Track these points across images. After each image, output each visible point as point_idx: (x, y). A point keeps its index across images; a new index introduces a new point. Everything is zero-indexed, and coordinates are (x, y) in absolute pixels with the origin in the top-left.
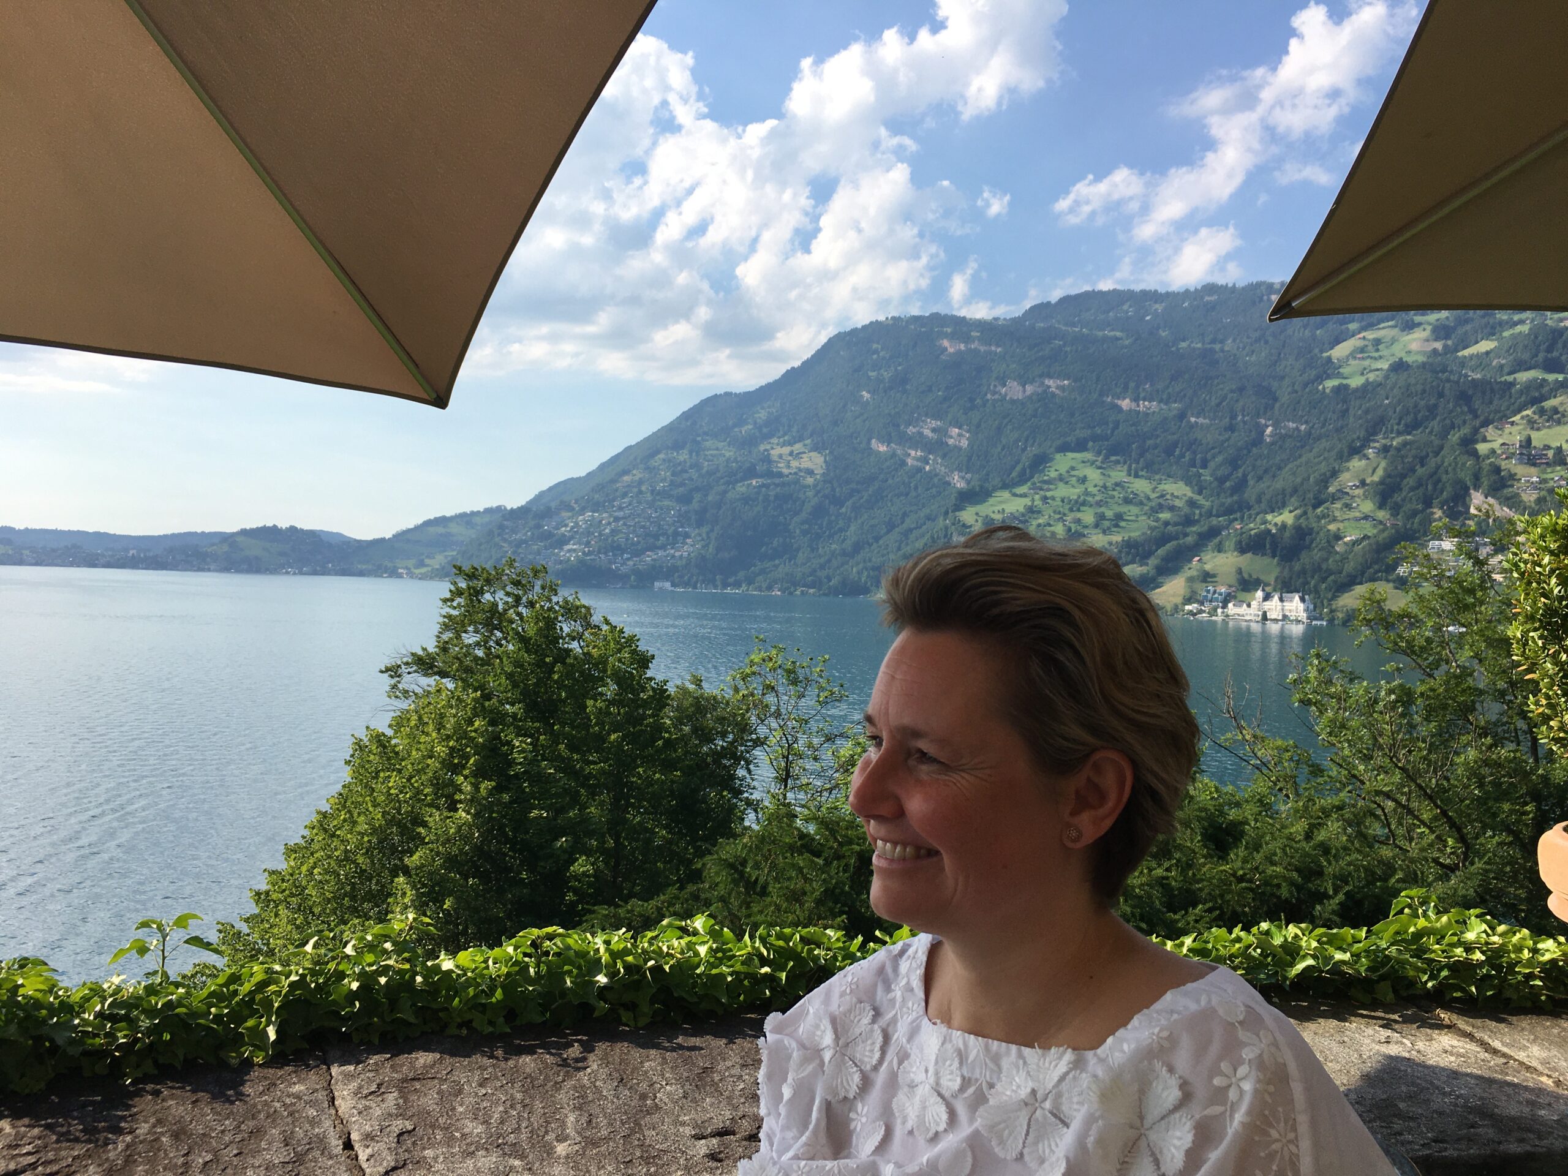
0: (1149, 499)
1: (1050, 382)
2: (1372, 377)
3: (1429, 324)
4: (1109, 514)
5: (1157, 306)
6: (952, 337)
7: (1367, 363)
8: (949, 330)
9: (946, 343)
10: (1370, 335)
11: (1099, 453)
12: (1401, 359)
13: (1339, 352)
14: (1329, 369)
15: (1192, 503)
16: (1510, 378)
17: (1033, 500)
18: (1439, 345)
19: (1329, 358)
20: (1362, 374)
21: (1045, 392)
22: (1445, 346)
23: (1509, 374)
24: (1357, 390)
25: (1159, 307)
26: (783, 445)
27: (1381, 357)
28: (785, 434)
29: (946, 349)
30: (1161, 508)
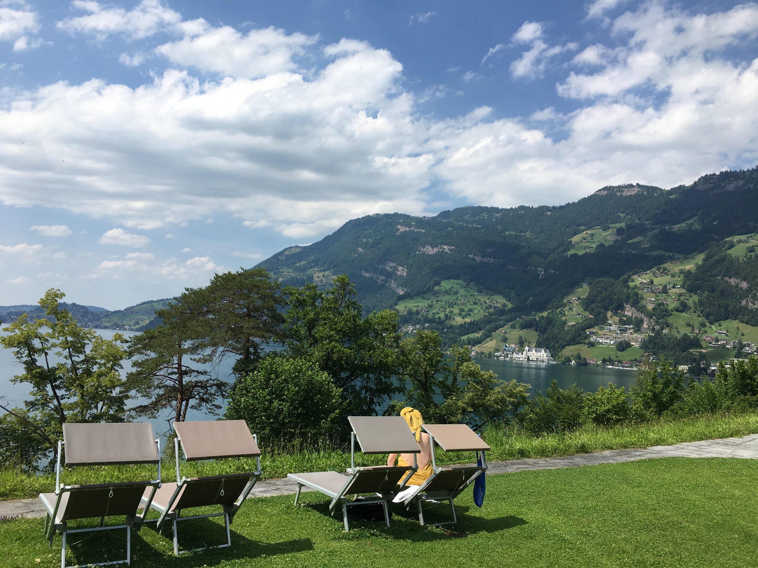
0: (486, 303)
1: (446, 247)
2: (588, 251)
3: (616, 228)
4: (466, 309)
5: (498, 215)
6: (402, 224)
7: (587, 244)
8: (401, 221)
9: (399, 227)
10: (589, 232)
11: (465, 281)
12: (602, 243)
13: (575, 239)
14: (570, 246)
15: (505, 305)
16: (647, 254)
17: (432, 301)
18: (619, 238)
19: (571, 242)
20: (585, 249)
21: (443, 251)
22: (622, 238)
23: (648, 252)
24: (582, 256)
25: (499, 215)
26: (321, 271)
27: (593, 242)
28: (322, 266)
29: (399, 230)
30: (490, 307)
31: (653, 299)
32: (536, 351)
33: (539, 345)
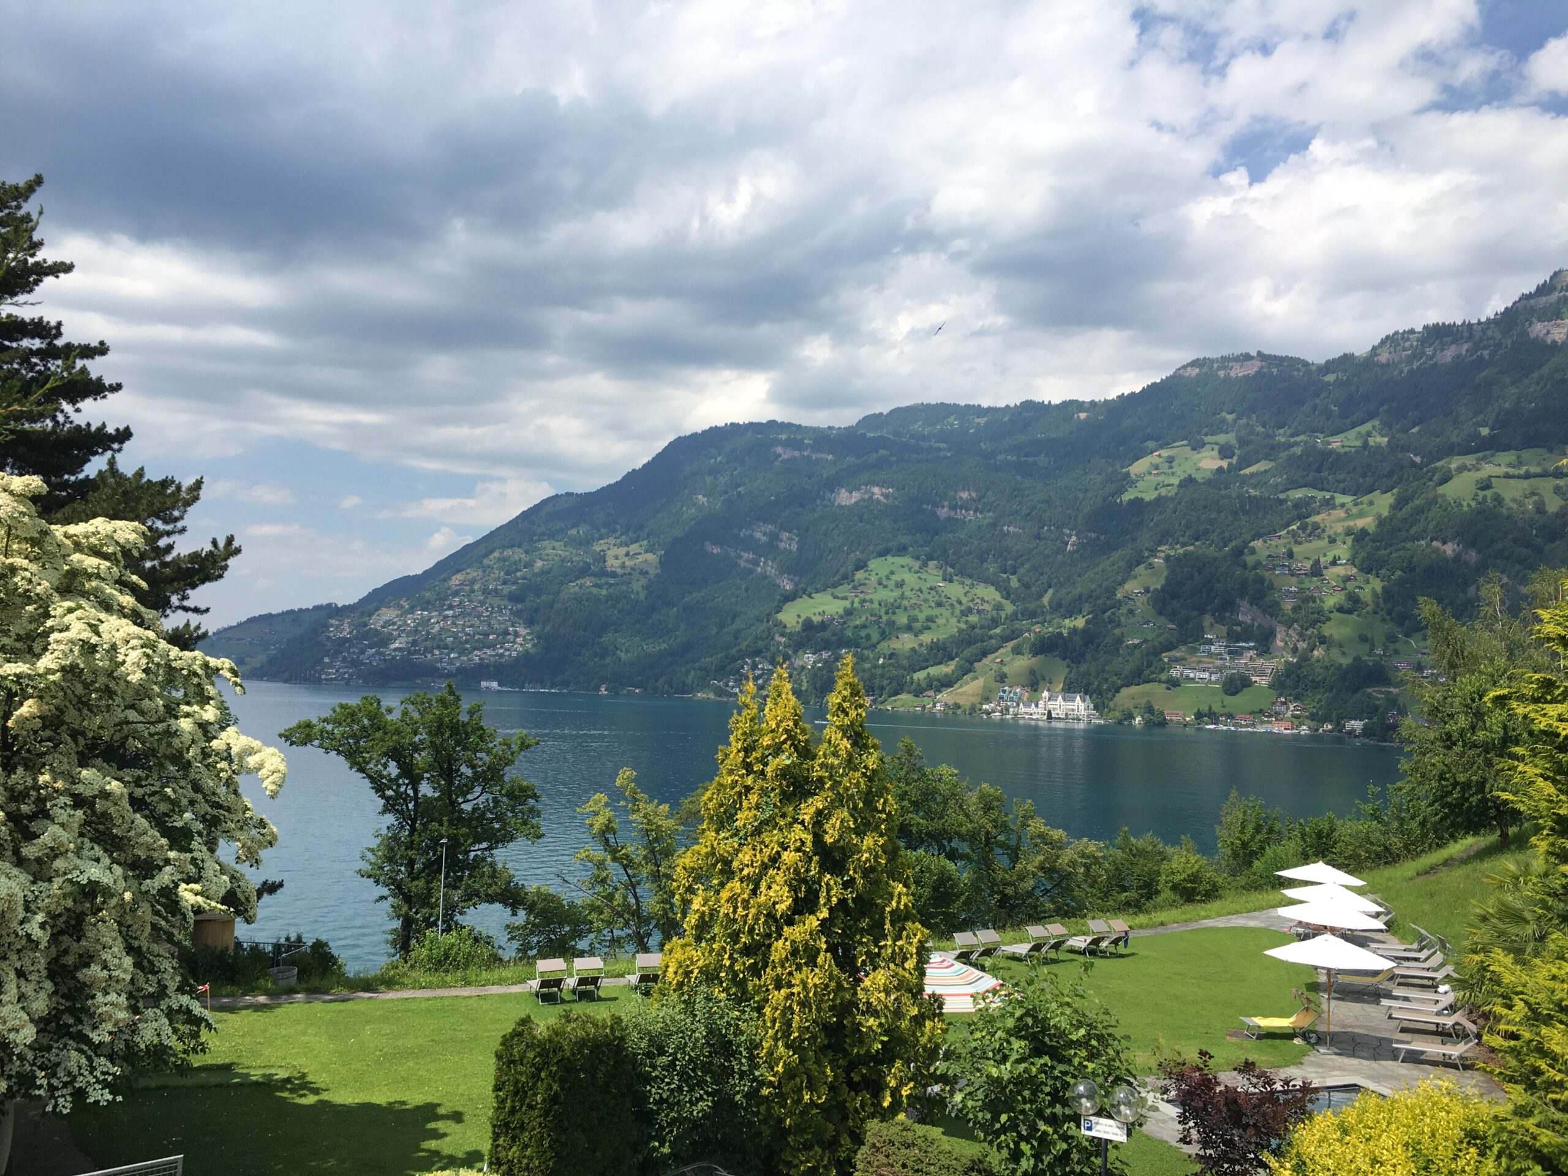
0: (960, 603)
1: (876, 490)
2: (1163, 492)
3: (1216, 444)
4: (922, 617)
5: (979, 420)
6: (787, 444)
7: (1161, 478)
8: (784, 437)
9: (779, 450)
10: (1165, 453)
11: (918, 558)
12: (1190, 475)
13: (1137, 468)
14: (1127, 481)
15: (999, 607)
16: (1282, 496)
17: (853, 602)
18: (1224, 464)
19: (1128, 474)
20: (1156, 489)
21: (871, 498)
22: (1230, 464)
23: (1282, 492)
24: (1150, 503)
25: (982, 421)
26: (621, 545)
27: (1173, 474)
28: (622, 534)
29: (779, 456)
30: (969, 611)
31: (1293, 589)
32: (1064, 700)
33: (1070, 689)
